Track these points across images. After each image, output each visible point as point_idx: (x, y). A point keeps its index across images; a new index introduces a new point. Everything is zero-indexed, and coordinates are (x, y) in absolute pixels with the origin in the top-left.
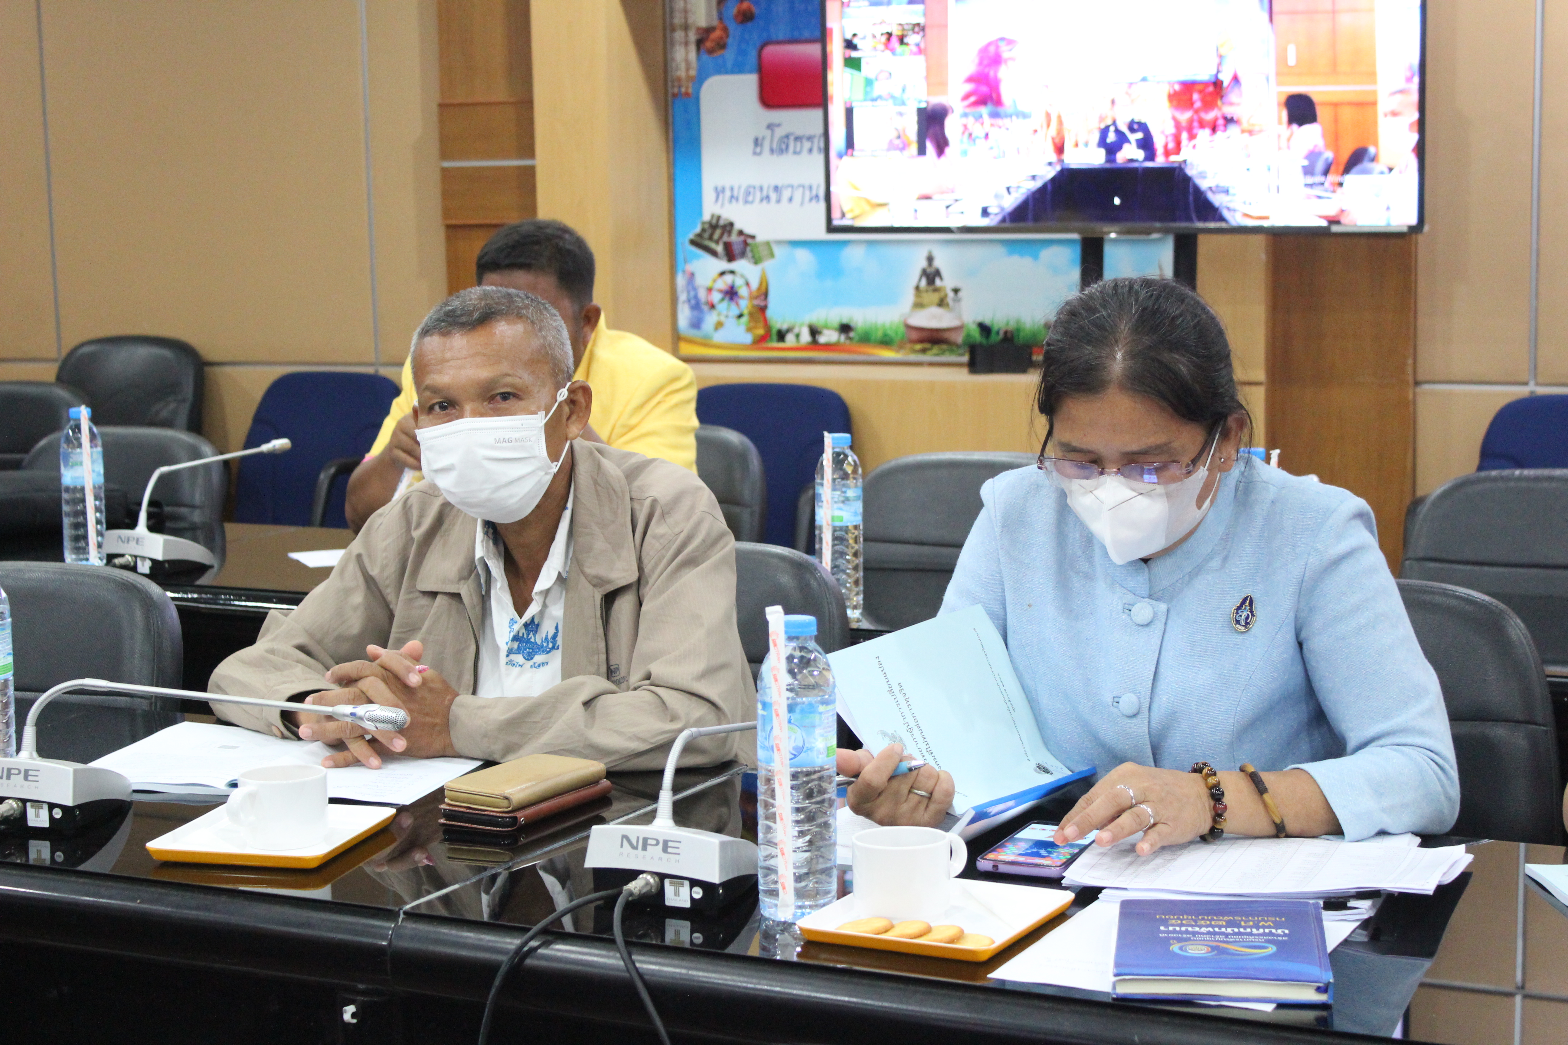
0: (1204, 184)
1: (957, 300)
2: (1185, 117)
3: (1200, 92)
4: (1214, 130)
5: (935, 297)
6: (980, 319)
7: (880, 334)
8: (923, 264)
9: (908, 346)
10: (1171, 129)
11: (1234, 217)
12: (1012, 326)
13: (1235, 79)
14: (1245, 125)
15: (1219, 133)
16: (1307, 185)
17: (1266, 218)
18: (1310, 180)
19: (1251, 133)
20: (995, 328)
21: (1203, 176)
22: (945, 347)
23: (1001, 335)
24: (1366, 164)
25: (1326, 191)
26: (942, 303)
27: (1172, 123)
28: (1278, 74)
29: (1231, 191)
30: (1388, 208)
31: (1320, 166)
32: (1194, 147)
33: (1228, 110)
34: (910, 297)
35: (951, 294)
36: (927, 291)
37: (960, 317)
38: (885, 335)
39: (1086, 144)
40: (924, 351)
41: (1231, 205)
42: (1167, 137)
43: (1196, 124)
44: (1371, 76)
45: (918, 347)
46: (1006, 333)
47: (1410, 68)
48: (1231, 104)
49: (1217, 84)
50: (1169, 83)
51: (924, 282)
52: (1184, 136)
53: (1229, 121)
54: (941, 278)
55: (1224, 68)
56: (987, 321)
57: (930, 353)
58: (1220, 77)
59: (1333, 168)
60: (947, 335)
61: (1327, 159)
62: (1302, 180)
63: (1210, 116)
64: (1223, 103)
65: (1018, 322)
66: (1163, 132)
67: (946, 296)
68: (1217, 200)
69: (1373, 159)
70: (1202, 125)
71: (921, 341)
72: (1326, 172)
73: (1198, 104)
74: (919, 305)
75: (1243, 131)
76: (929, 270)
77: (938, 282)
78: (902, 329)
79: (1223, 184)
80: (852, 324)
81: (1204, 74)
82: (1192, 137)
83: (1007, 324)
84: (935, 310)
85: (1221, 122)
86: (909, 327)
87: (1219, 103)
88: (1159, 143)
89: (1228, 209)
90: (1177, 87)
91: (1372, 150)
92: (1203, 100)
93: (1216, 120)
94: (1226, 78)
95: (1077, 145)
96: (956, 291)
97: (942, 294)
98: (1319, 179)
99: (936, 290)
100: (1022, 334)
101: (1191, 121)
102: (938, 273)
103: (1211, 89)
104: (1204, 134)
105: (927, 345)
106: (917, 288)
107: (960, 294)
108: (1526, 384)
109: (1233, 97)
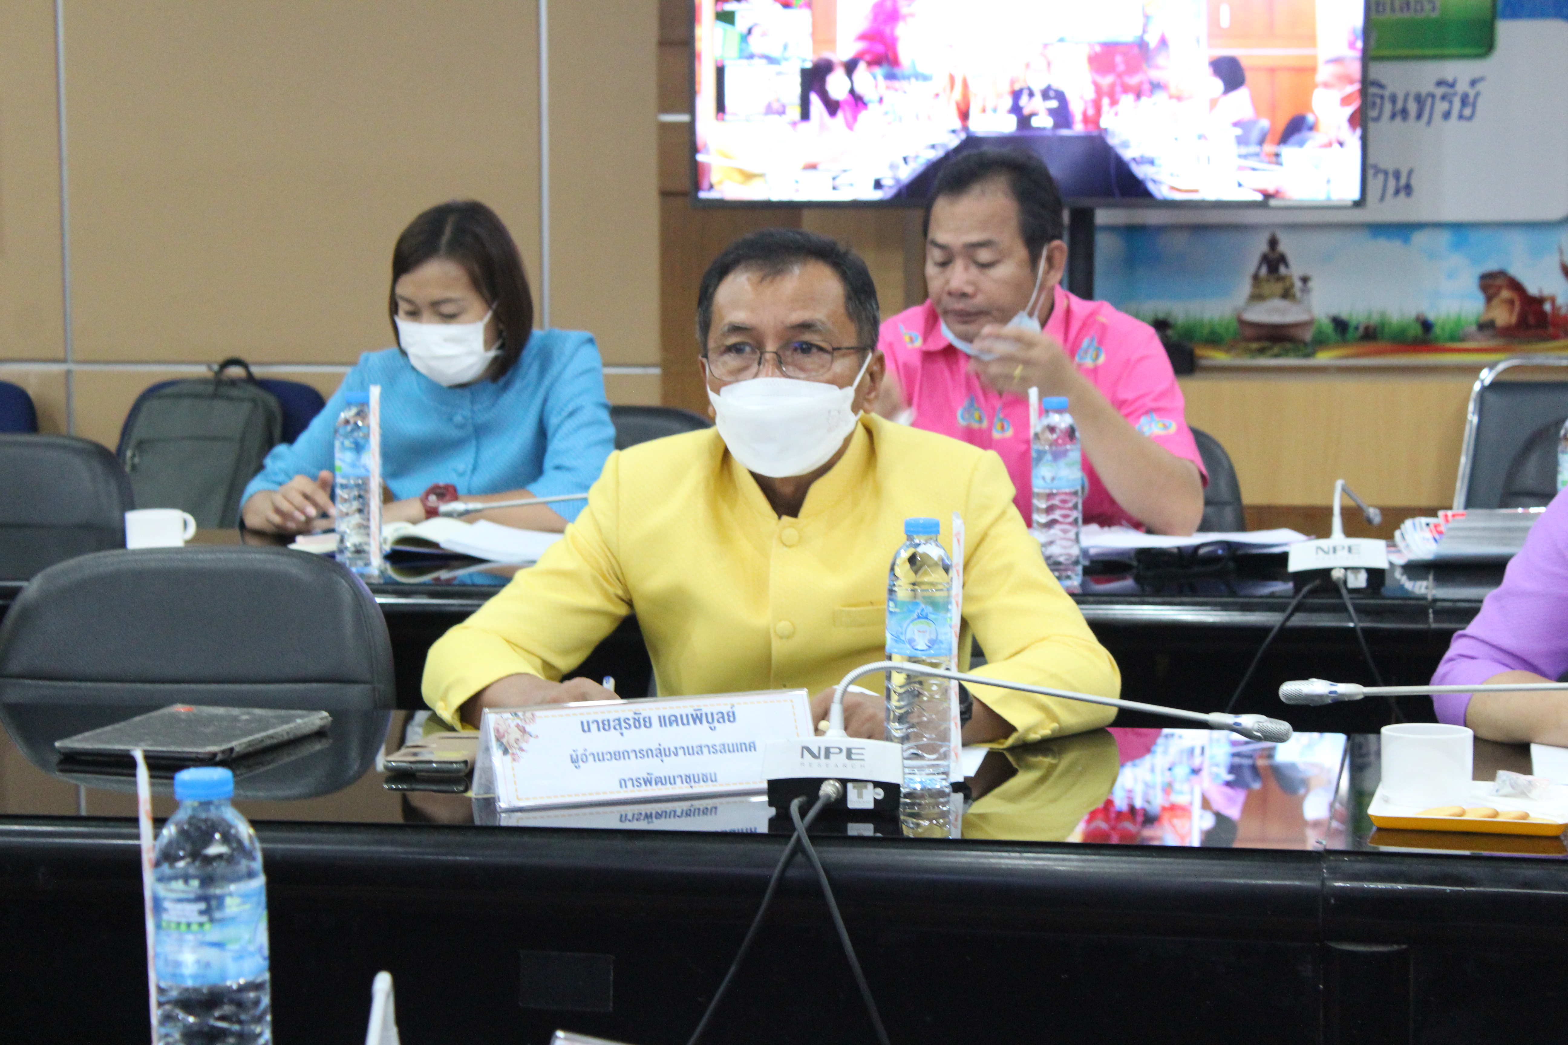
0: (1127, 154)
1: (1306, 290)
2: (1106, 81)
3: (1124, 54)
4: (1138, 95)
5: (1278, 287)
6: (1334, 311)
7: (1206, 331)
8: (1263, 247)
9: (1243, 344)
10: (1091, 95)
11: (1159, 190)
12: (1375, 319)
13: (1163, 42)
14: (1173, 90)
15: (1144, 99)
16: (1240, 156)
17: (1196, 191)
18: (1244, 150)
19: (1179, 98)
20: (1354, 323)
21: (1125, 145)
22: (1288, 345)
23: (1361, 330)
24: (1306, 134)
25: (1261, 161)
26: (1287, 294)
27: (1092, 88)
28: (1211, 36)
29: (1157, 162)
30: (1328, 181)
31: (1255, 135)
32: (1116, 114)
33: (1155, 75)
34: (1246, 288)
35: (1298, 284)
36: (1268, 281)
37: (1309, 311)
38: (1213, 333)
39: (995, 110)
40: (1261, 351)
41: (1156, 177)
42: (1086, 102)
43: (1118, 89)
44: (1311, 39)
45: (1254, 346)
46: (1367, 328)
47: (1354, 31)
48: (1157, 67)
49: (1142, 45)
50: (1090, 44)
51: (1264, 271)
52: (1106, 101)
53: (1156, 86)
54: (1287, 265)
55: (1150, 28)
56: (1344, 315)
57: (1271, 352)
58: (1147, 38)
59: (1269, 138)
60: (1292, 332)
61: (1262, 129)
62: (1235, 150)
63: (1134, 80)
64: (1150, 67)
65: (1383, 314)
66: (1082, 98)
67: (1292, 285)
68: (1140, 171)
69: (1312, 128)
70: (1126, 89)
71: (1258, 339)
72: (1261, 142)
73: (1121, 67)
74: (1257, 297)
75: (1171, 97)
76: (1272, 256)
77: (1282, 270)
78: (1235, 325)
79: (1148, 154)
80: (1171, 320)
81: (1127, 35)
82: (1114, 102)
83: (1369, 317)
84: (1279, 303)
85: (1146, 87)
86: (1242, 323)
87: (1145, 66)
88: (1077, 108)
89: (1154, 181)
90: (1098, 49)
91: (1310, 118)
92: (1127, 63)
93: (1141, 83)
94: (1152, 41)
95: (984, 111)
96: (1305, 280)
97: (1288, 284)
98: (1254, 149)
99: (1281, 279)
100: (1387, 330)
101: (1112, 86)
102: (1282, 259)
103: (1136, 51)
104: (1126, 100)
105: (1266, 344)
106: (1256, 277)
107: (1311, 284)
109: (1160, 60)
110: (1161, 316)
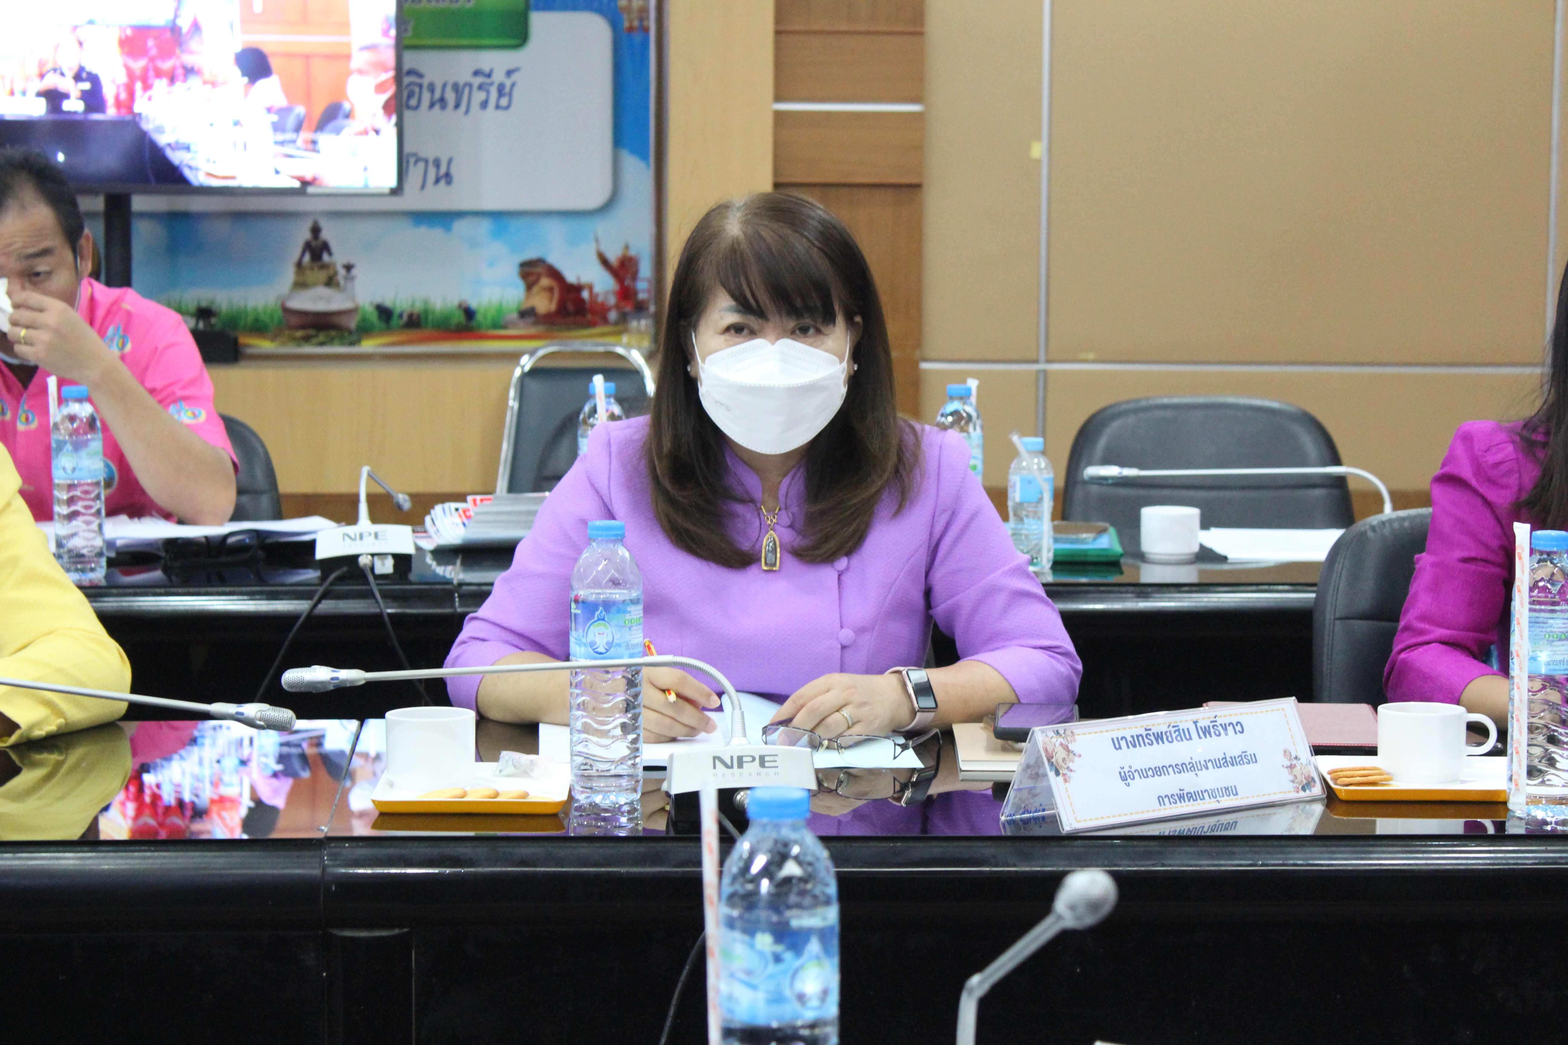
0: (162, 140)
1: (349, 278)
2: (138, 65)
3: (156, 38)
4: (172, 80)
5: (322, 275)
6: (378, 300)
7: (250, 318)
8: (307, 235)
9: (287, 332)
10: (123, 79)
11: (196, 176)
12: (418, 307)
13: (196, 26)
14: (207, 76)
15: (178, 84)
16: (276, 143)
17: (233, 178)
18: (280, 137)
19: (214, 84)
20: (397, 311)
21: (160, 130)
22: (333, 333)
23: (405, 318)
24: (340, 121)
25: (298, 148)
26: (331, 282)
27: (123, 72)
28: (243, 21)
29: (192, 148)
30: (365, 169)
31: (291, 121)
32: (150, 99)
33: (188, 59)
34: (289, 276)
35: (342, 272)
36: (312, 268)
37: (353, 299)
38: (257, 320)
39: (24, 93)
40: (307, 339)
41: (193, 163)
42: (118, 87)
43: (151, 73)
44: (344, 26)
45: (299, 334)
46: (411, 316)
47: (387, 20)
48: (191, 52)
49: (174, 29)
50: (120, 27)
51: (307, 258)
52: (138, 86)
53: (189, 71)
54: (330, 254)
56: (388, 303)
57: (314, 340)
58: (179, 22)
59: (305, 125)
60: (336, 320)
61: (298, 115)
62: (272, 137)
63: (166, 65)
64: (183, 51)
65: (426, 302)
66: (113, 81)
67: (336, 273)
68: (176, 157)
69: (348, 116)
70: (159, 74)
71: (303, 327)
72: (298, 129)
73: (154, 52)
74: (300, 285)
75: (205, 83)
76: (314, 244)
77: (326, 257)
78: (280, 312)
79: (184, 139)
80: (214, 308)
81: (159, 18)
82: (147, 87)
83: (413, 305)
84: (322, 291)
85: (180, 71)
86: (286, 311)
87: (178, 51)
88: (109, 92)
89: (190, 167)
90: (129, 32)
91: (347, 106)
92: (159, 48)
93: (174, 69)
94: (184, 24)
95: (12, 93)
96: (349, 268)
97: (331, 272)
98: (290, 136)
99: (324, 267)
100: (430, 317)
101: (145, 70)
102: (325, 247)
103: (168, 35)
104: (160, 85)
105: (312, 332)
106: (299, 265)
107: (354, 272)
108: (1036, 361)
109: (194, 45)
110: (204, 304)
